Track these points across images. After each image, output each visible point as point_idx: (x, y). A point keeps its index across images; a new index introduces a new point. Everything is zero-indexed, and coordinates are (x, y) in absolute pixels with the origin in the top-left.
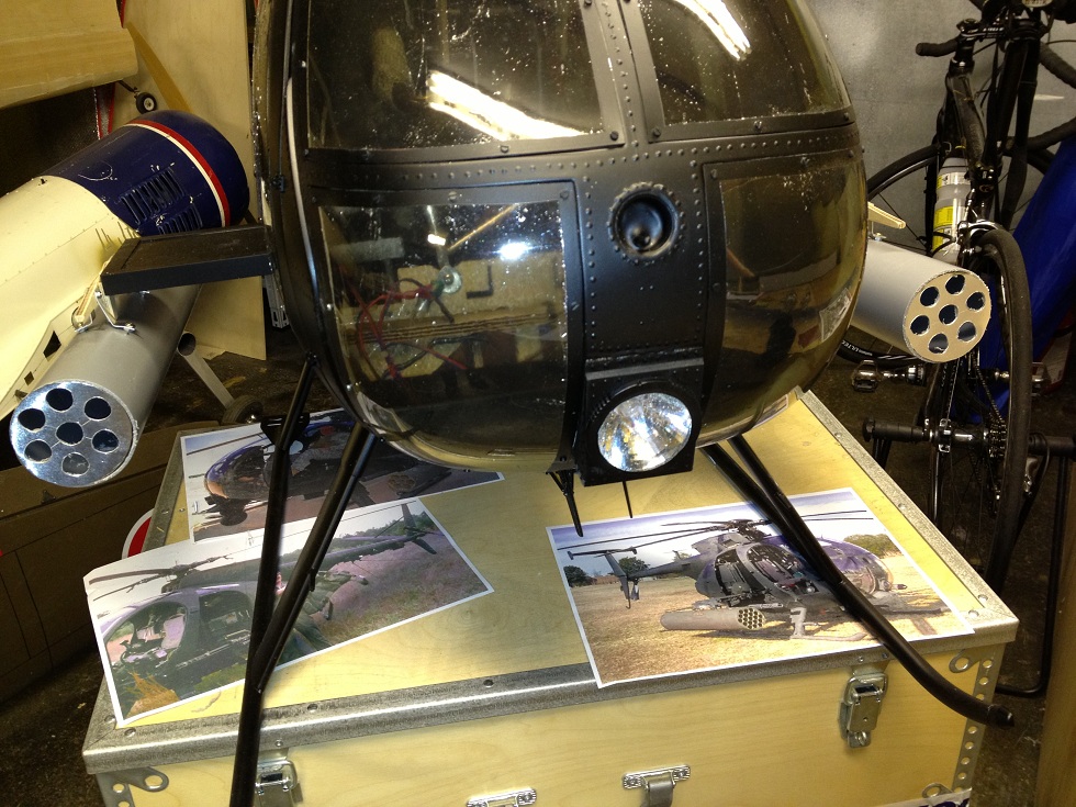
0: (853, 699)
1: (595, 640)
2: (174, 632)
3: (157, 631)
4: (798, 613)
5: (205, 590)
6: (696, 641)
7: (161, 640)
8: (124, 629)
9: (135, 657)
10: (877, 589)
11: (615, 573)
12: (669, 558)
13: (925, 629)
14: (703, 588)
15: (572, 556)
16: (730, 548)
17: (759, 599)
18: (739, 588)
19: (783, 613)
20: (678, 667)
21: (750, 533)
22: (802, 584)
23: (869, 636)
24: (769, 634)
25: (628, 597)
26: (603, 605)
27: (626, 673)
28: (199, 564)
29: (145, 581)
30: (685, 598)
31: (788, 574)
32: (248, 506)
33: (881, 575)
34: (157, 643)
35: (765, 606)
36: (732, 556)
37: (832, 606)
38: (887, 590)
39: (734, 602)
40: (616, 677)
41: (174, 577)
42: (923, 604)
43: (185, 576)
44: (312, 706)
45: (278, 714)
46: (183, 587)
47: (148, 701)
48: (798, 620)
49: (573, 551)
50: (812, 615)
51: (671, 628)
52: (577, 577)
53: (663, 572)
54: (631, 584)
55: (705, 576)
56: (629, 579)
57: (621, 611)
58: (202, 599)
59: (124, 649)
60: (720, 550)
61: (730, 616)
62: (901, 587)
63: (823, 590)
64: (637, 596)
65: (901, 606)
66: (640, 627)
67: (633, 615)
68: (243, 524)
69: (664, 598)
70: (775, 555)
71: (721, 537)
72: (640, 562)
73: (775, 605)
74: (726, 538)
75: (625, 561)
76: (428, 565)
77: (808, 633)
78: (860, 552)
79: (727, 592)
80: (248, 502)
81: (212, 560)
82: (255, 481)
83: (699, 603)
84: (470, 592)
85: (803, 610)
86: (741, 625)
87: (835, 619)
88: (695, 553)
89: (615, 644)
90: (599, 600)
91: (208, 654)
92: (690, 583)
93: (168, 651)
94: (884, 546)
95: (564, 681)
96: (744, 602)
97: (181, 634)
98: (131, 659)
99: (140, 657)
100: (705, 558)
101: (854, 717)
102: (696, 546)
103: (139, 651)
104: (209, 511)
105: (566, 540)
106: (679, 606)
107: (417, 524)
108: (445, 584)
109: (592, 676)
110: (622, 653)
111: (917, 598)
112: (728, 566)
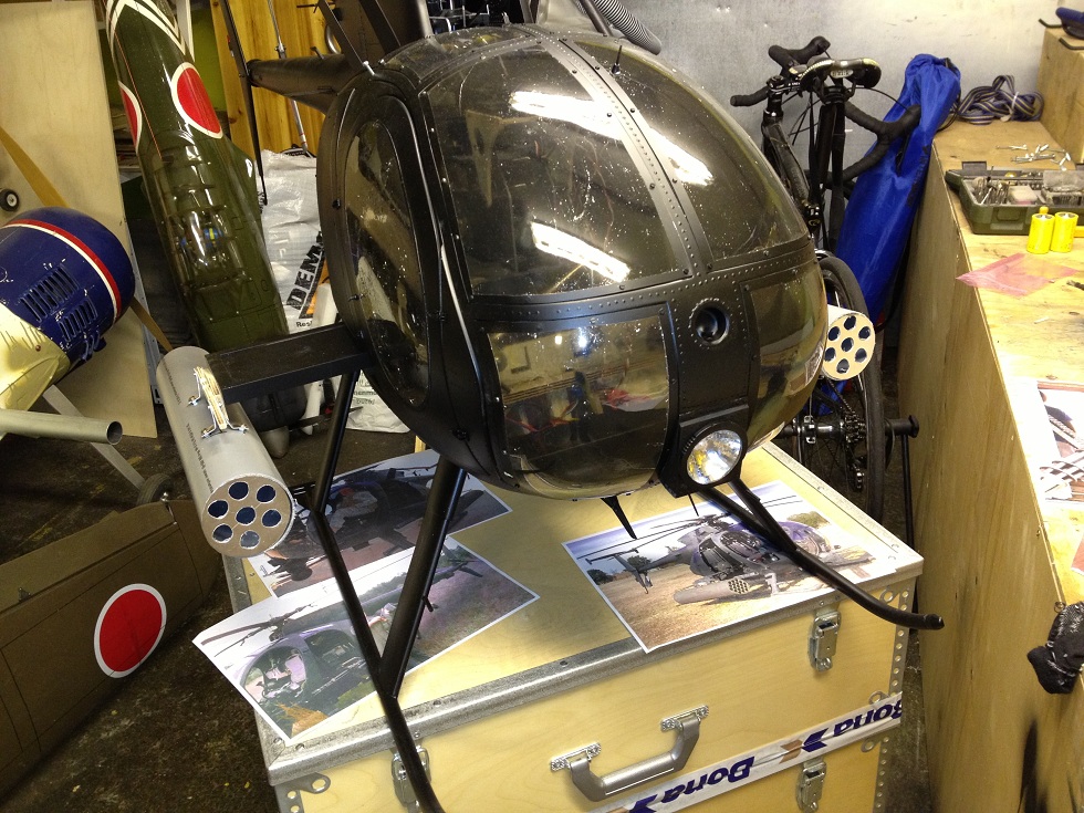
0: (819, 634)
1: (631, 620)
2: (297, 670)
3: (282, 669)
4: (770, 577)
5: (305, 634)
6: (704, 608)
7: (289, 676)
8: (252, 675)
9: (274, 693)
10: (821, 551)
11: (628, 570)
12: (664, 553)
13: (862, 574)
14: (697, 570)
15: (590, 562)
16: (707, 538)
17: (739, 571)
18: (722, 566)
19: (759, 578)
20: (699, 628)
21: (717, 525)
22: (767, 556)
23: (825, 585)
24: (755, 595)
25: (644, 586)
26: (627, 594)
27: (663, 638)
28: (291, 614)
29: (252, 634)
30: (686, 580)
31: (755, 551)
32: (308, 563)
33: (820, 541)
34: (288, 679)
35: (746, 576)
36: (710, 543)
37: (793, 568)
38: (828, 551)
39: (722, 577)
40: (657, 643)
41: (275, 628)
42: (855, 557)
43: (282, 625)
44: (435, 703)
45: (412, 714)
46: (287, 634)
47: (303, 722)
48: (772, 581)
49: (590, 558)
50: (781, 577)
51: (684, 602)
52: (600, 577)
53: (663, 564)
54: (642, 576)
55: (695, 561)
56: (640, 572)
57: (642, 596)
58: (308, 640)
59: (262, 689)
60: (700, 541)
61: (723, 587)
62: (837, 547)
63: (783, 558)
64: (650, 584)
65: (840, 560)
66: (660, 605)
67: (652, 598)
68: (311, 578)
69: (671, 582)
70: (741, 539)
71: (697, 531)
72: (643, 559)
73: (753, 574)
74: (702, 531)
75: (631, 559)
76: (480, 586)
77: (782, 590)
78: (801, 527)
79: (716, 571)
80: (307, 560)
81: (300, 609)
82: (305, 541)
83: (697, 581)
84: (522, 602)
85: (773, 574)
86: (733, 592)
87: (798, 577)
88: (682, 546)
89: (647, 620)
90: (623, 591)
91: (333, 680)
92: (686, 568)
93: (300, 683)
94: (816, 520)
95: (619, 652)
96: (729, 576)
97: (303, 669)
98: (271, 695)
99: (279, 692)
100: (690, 548)
101: (820, 648)
102: (682, 540)
103: (275, 688)
104: (276, 572)
105: (580, 550)
106: (684, 586)
107: (457, 556)
108: (500, 598)
109: (638, 645)
110: (655, 626)
111: (850, 554)
112: (709, 552)
